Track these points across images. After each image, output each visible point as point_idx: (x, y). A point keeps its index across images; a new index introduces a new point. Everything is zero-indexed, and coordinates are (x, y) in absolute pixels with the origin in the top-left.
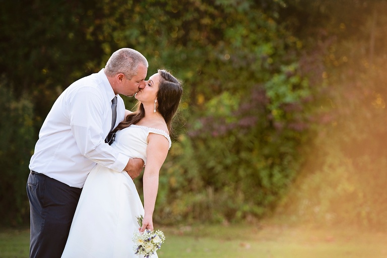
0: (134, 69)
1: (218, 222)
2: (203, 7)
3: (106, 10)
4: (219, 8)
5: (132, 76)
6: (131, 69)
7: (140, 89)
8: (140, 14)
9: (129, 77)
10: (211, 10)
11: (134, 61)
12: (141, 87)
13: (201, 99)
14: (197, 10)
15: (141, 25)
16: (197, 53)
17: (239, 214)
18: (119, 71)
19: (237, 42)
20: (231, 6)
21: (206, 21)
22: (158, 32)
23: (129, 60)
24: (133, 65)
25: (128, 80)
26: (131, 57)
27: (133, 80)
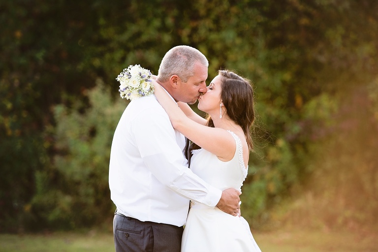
0: (190, 68)
1: (318, 228)
2: (301, 7)
3: (202, 12)
4: (319, 8)
5: (188, 77)
6: (186, 69)
7: (201, 93)
8: (237, 15)
9: (185, 79)
10: (310, 10)
11: (189, 59)
12: (201, 90)
13: (299, 100)
14: (295, 10)
15: (237, 26)
16: (295, 54)
17: (340, 220)
18: (173, 72)
19: (338, 42)
20: (331, 5)
21: (304, 21)
22: (255, 33)
23: (184, 59)
24: (187, 64)
25: (183, 83)
26: (185, 55)
27: (190, 82)
